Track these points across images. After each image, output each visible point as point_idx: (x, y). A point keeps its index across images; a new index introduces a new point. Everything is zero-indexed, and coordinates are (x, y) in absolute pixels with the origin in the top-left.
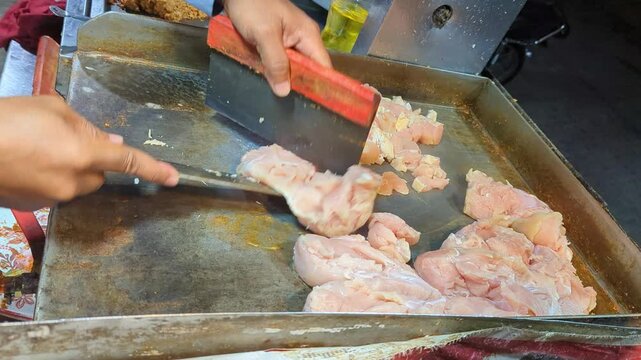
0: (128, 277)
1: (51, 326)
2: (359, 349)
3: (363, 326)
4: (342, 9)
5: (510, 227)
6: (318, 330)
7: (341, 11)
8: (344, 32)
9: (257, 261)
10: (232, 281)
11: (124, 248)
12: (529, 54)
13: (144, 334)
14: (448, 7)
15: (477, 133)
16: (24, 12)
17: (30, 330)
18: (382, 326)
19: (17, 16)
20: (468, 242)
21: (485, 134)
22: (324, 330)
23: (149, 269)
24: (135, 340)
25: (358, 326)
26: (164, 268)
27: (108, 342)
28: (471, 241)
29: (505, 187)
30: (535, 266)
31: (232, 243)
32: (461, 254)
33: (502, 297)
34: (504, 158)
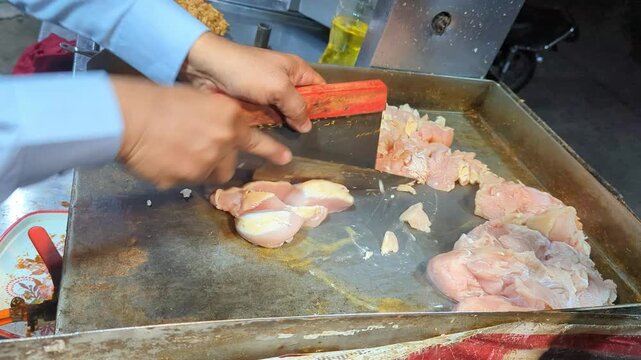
0: (144, 295)
1: (66, 340)
2: (374, 350)
3: (376, 327)
4: (344, 25)
5: (524, 224)
6: (332, 333)
7: (342, 27)
8: (347, 47)
9: (271, 273)
10: (247, 294)
11: (139, 268)
12: (540, 59)
13: (158, 345)
14: (446, 14)
15: (486, 136)
16: (39, 53)
17: (46, 344)
18: (396, 327)
19: (32, 57)
20: (480, 240)
21: (495, 135)
22: (337, 333)
23: (164, 286)
24: (149, 352)
25: (371, 328)
26: (179, 285)
27: (123, 354)
28: (483, 240)
29: (517, 186)
30: (550, 261)
31: (245, 257)
32: (473, 254)
33: (517, 294)
34: (516, 159)
